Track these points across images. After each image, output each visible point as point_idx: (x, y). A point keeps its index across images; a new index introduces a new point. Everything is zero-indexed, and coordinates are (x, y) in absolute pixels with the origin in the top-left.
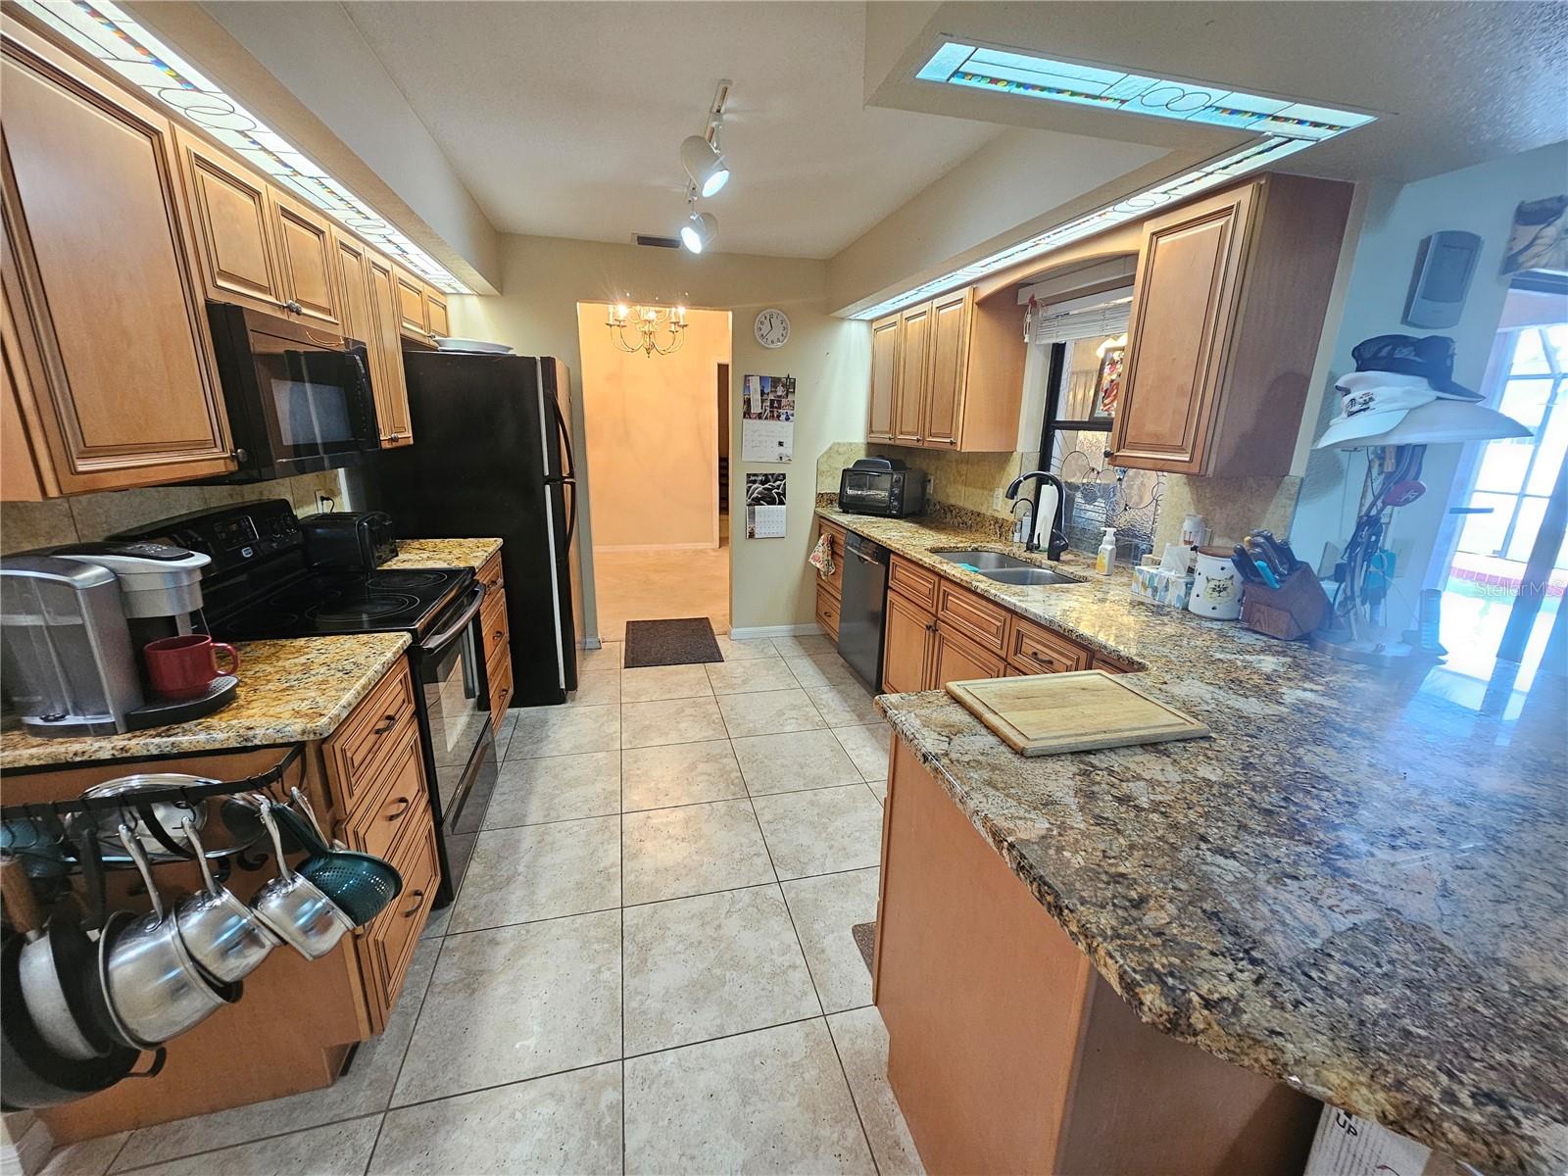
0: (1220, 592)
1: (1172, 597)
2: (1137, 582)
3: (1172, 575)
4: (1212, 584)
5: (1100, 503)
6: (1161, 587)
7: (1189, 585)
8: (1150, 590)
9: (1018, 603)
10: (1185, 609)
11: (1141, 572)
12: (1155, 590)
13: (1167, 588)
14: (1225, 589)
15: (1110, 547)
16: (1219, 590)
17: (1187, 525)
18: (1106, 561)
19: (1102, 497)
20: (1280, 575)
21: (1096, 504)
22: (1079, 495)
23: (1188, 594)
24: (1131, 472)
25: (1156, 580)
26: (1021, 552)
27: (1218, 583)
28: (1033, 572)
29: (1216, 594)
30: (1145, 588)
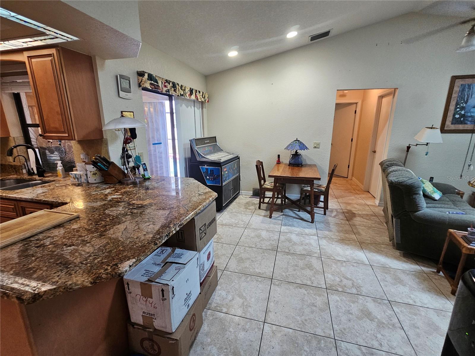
0: (95, 175)
1: (83, 179)
2: (71, 177)
3: (81, 173)
4: (92, 173)
5: (56, 153)
6: (79, 177)
7: (86, 175)
8: (76, 179)
9: (17, 196)
10: (88, 182)
11: (72, 174)
12: (78, 179)
13: (81, 177)
14: (96, 174)
15: (60, 168)
16: (95, 174)
17: (82, 156)
18: (61, 173)
19: (56, 151)
20: (107, 166)
21: (55, 154)
22: (47, 151)
23: (87, 177)
24: (63, 141)
25: (77, 175)
26: (26, 177)
27: (93, 172)
28: (32, 183)
29: (94, 176)
30: (75, 179)
